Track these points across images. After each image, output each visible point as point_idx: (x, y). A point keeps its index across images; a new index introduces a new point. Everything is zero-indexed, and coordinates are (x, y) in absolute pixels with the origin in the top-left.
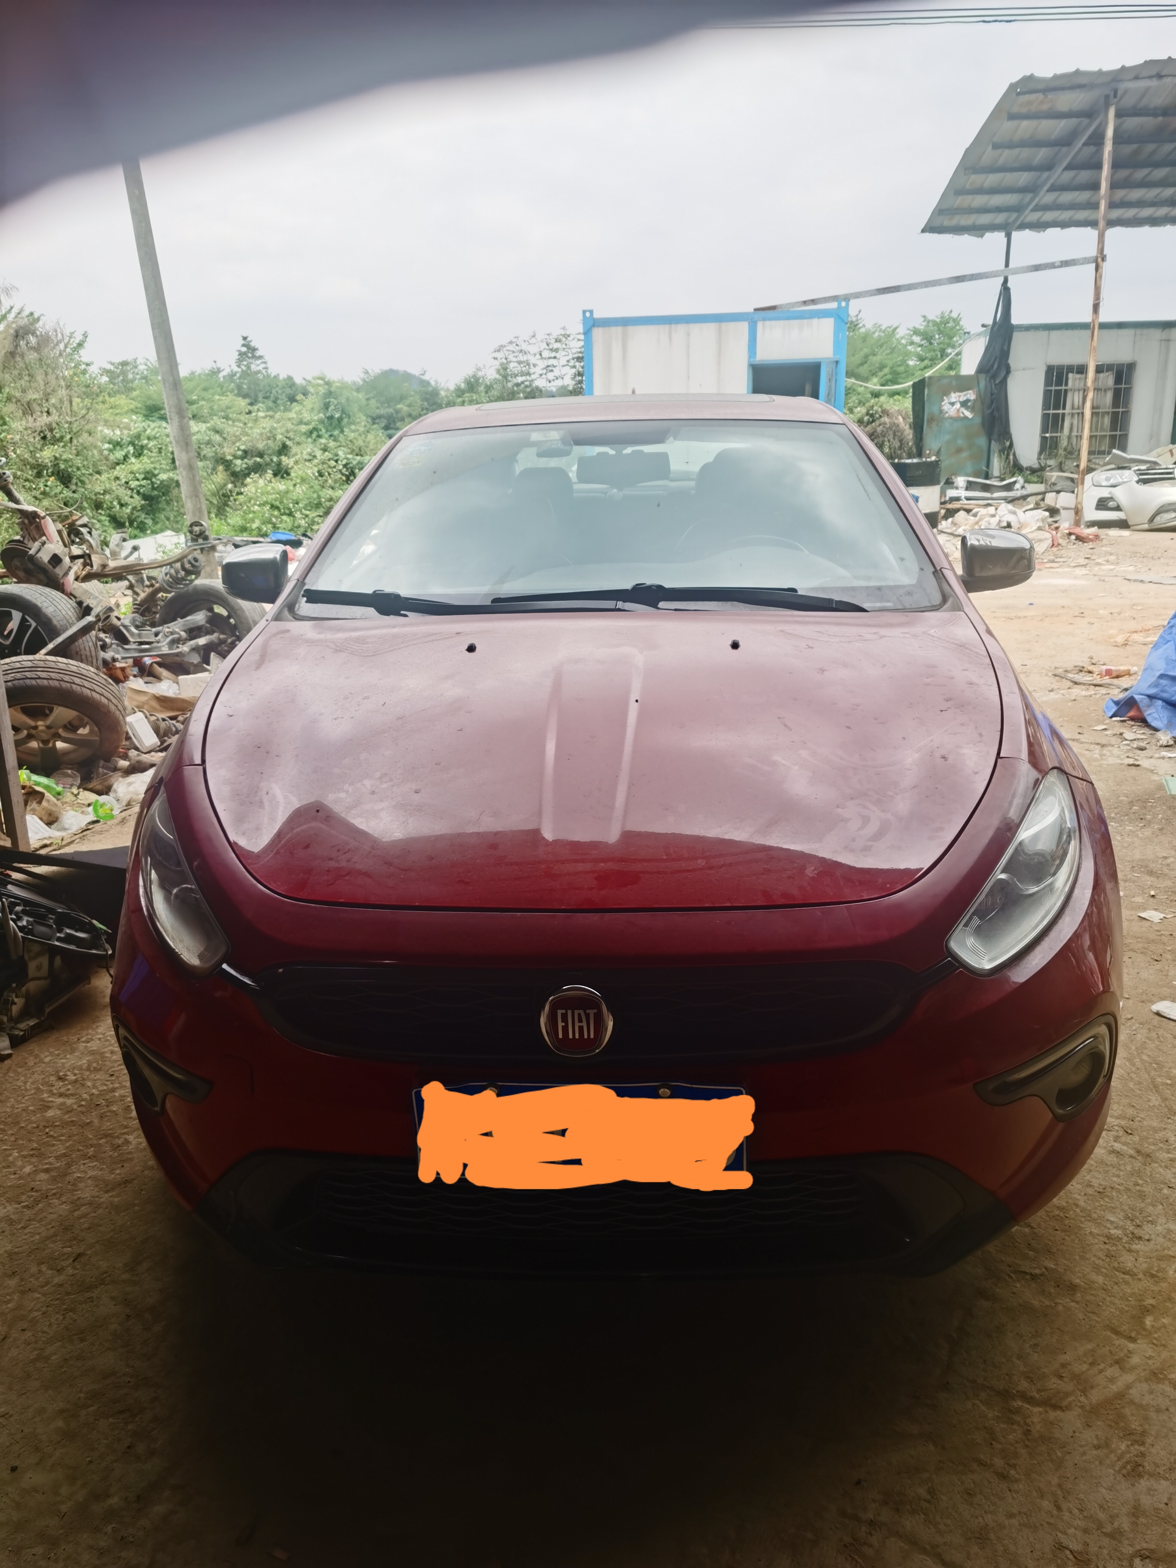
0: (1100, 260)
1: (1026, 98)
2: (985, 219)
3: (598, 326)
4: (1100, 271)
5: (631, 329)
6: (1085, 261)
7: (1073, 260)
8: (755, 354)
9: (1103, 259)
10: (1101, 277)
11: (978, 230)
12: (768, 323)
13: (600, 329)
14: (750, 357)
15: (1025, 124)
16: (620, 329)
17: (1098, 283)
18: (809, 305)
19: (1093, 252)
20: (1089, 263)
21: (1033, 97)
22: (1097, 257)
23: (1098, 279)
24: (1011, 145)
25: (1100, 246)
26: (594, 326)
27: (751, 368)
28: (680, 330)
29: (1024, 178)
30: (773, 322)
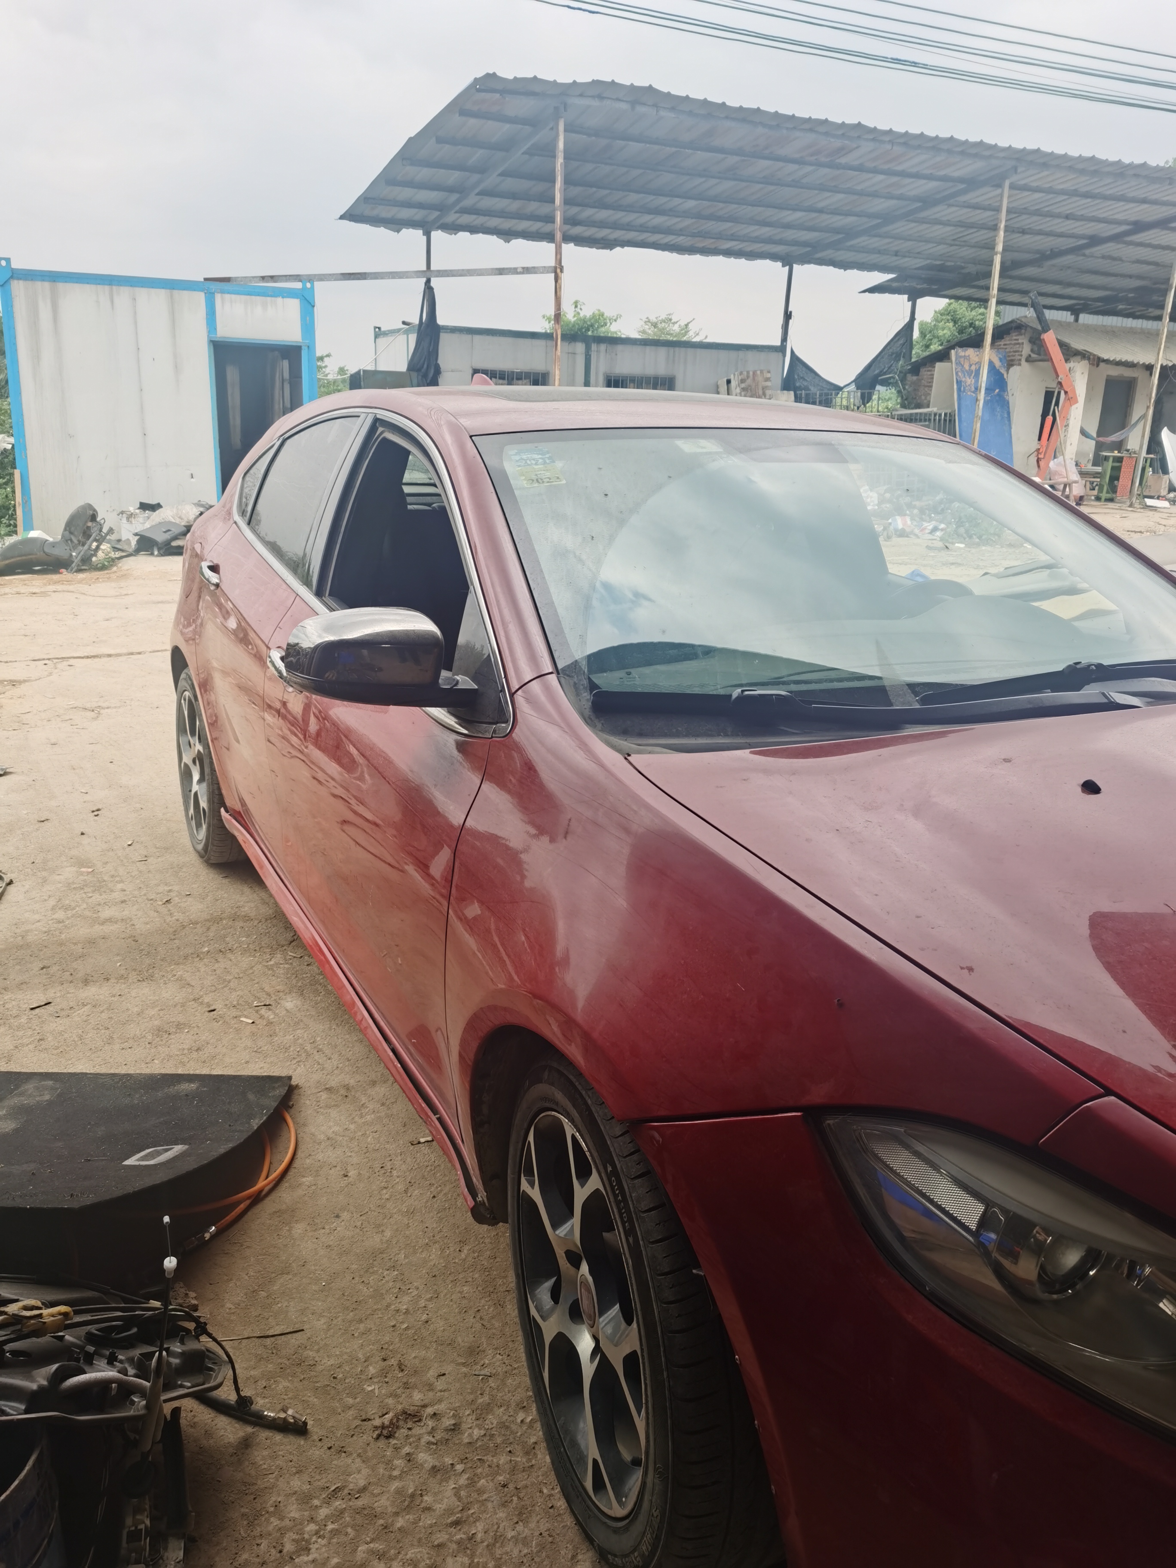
0: (558, 270)
1: (483, 95)
2: (405, 213)
3: (19, 279)
4: (559, 281)
5: (61, 286)
6: (545, 270)
7: (534, 268)
8: (216, 329)
9: (562, 271)
10: (560, 288)
11: (396, 224)
12: (227, 296)
13: (21, 282)
14: (209, 332)
15: (472, 121)
16: (47, 285)
17: (558, 293)
18: (267, 282)
19: (552, 263)
20: (548, 272)
21: (488, 96)
22: (555, 268)
23: (558, 290)
24: (453, 141)
25: (558, 257)
26: (12, 277)
27: (211, 344)
28: (123, 295)
29: (453, 177)
30: (233, 296)
